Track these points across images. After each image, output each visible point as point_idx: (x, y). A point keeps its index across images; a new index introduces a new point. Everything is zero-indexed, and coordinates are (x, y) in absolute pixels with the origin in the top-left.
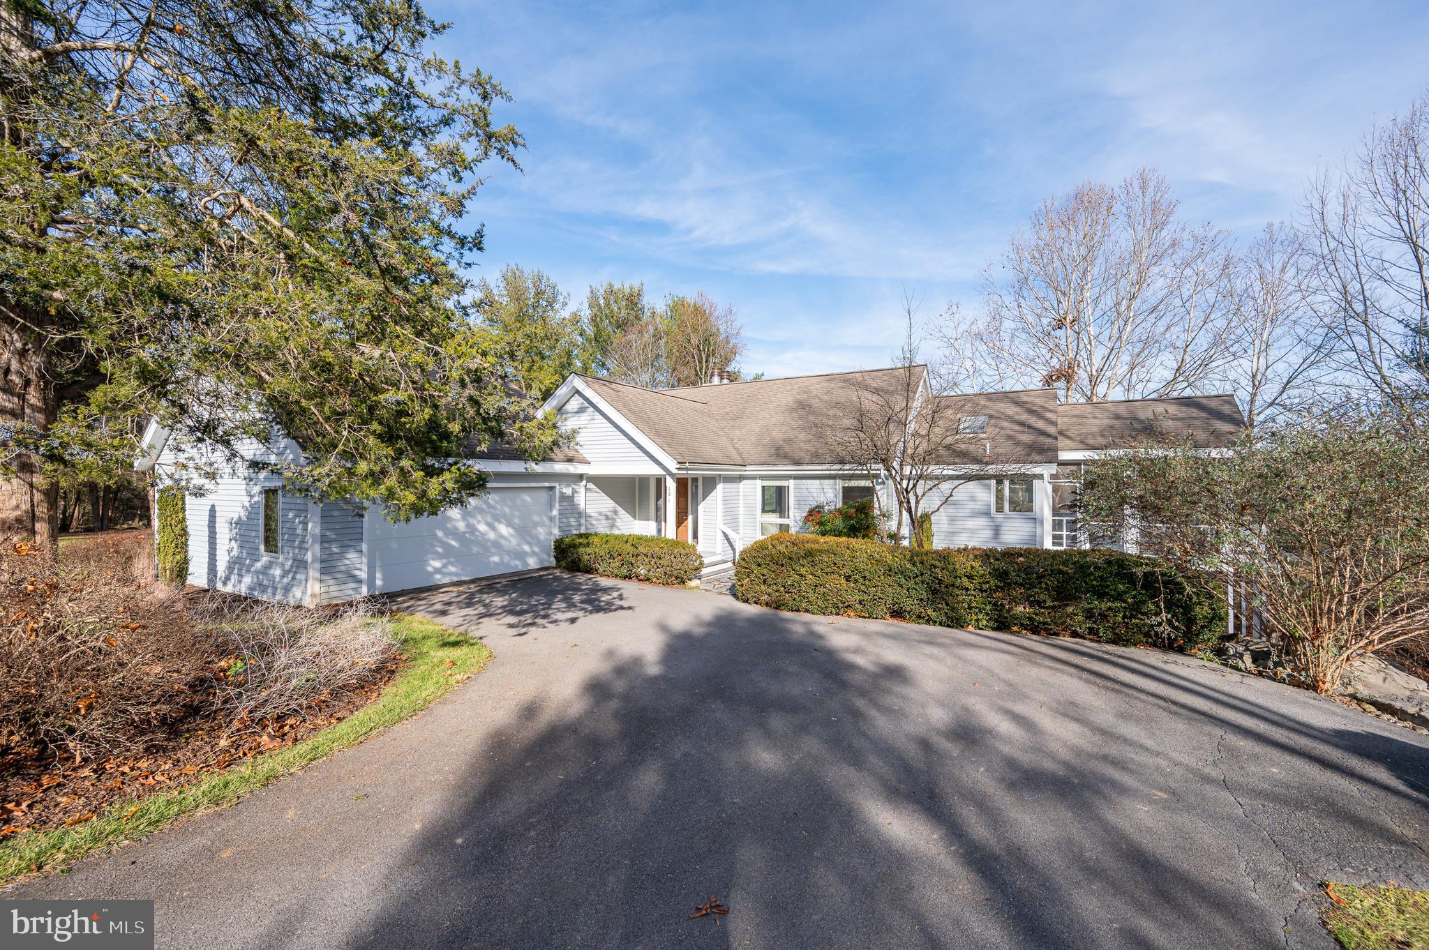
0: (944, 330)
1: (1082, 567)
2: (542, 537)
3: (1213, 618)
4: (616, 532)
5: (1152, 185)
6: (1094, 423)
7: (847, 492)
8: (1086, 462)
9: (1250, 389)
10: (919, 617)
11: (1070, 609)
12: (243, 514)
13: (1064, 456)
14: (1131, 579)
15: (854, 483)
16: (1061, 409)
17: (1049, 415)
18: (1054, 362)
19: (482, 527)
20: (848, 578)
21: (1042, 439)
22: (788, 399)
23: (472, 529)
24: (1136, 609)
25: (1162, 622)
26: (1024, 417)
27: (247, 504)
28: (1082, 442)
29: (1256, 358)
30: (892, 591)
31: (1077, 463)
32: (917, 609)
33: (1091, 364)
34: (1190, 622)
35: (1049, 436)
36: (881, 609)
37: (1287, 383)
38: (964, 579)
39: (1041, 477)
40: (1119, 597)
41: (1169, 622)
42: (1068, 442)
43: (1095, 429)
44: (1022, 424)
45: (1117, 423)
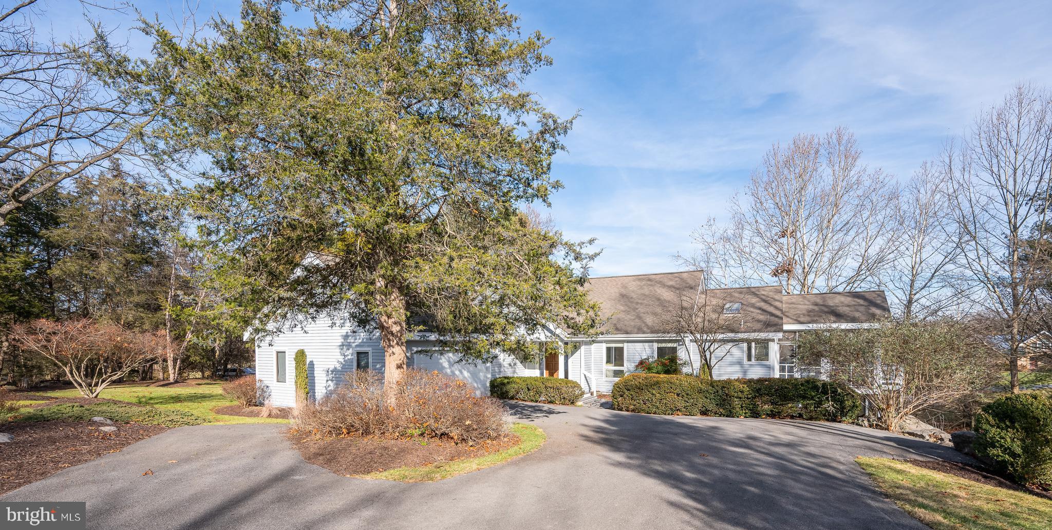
0: (705, 237)
1: (796, 385)
2: (482, 378)
3: (854, 406)
4: (516, 375)
5: (845, 138)
6: (804, 307)
7: (660, 350)
8: (799, 331)
9: (910, 277)
10: (716, 414)
11: (790, 405)
12: (339, 367)
13: (786, 327)
14: (815, 388)
15: (664, 345)
16: (785, 298)
17: (777, 304)
18: (780, 259)
19: (457, 373)
20: (678, 395)
21: (773, 318)
22: (614, 291)
23: (453, 372)
24: (820, 403)
25: (829, 406)
26: (762, 305)
27: (342, 361)
28: (796, 320)
29: (914, 256)
30: (701, 401)
31: (794, 332)
32: (715, 409)
33: (804, 260)
34: (843, 408)
35: (777, 316)
36: (696, 410)
37: (935, 272)
38: (740, 393)
39: (773, 340)
40: (812, 398)
41: (833, 405)
42: (788, 319)
43: (804, 312)
44: (760, 309)
45: (816, 308)
